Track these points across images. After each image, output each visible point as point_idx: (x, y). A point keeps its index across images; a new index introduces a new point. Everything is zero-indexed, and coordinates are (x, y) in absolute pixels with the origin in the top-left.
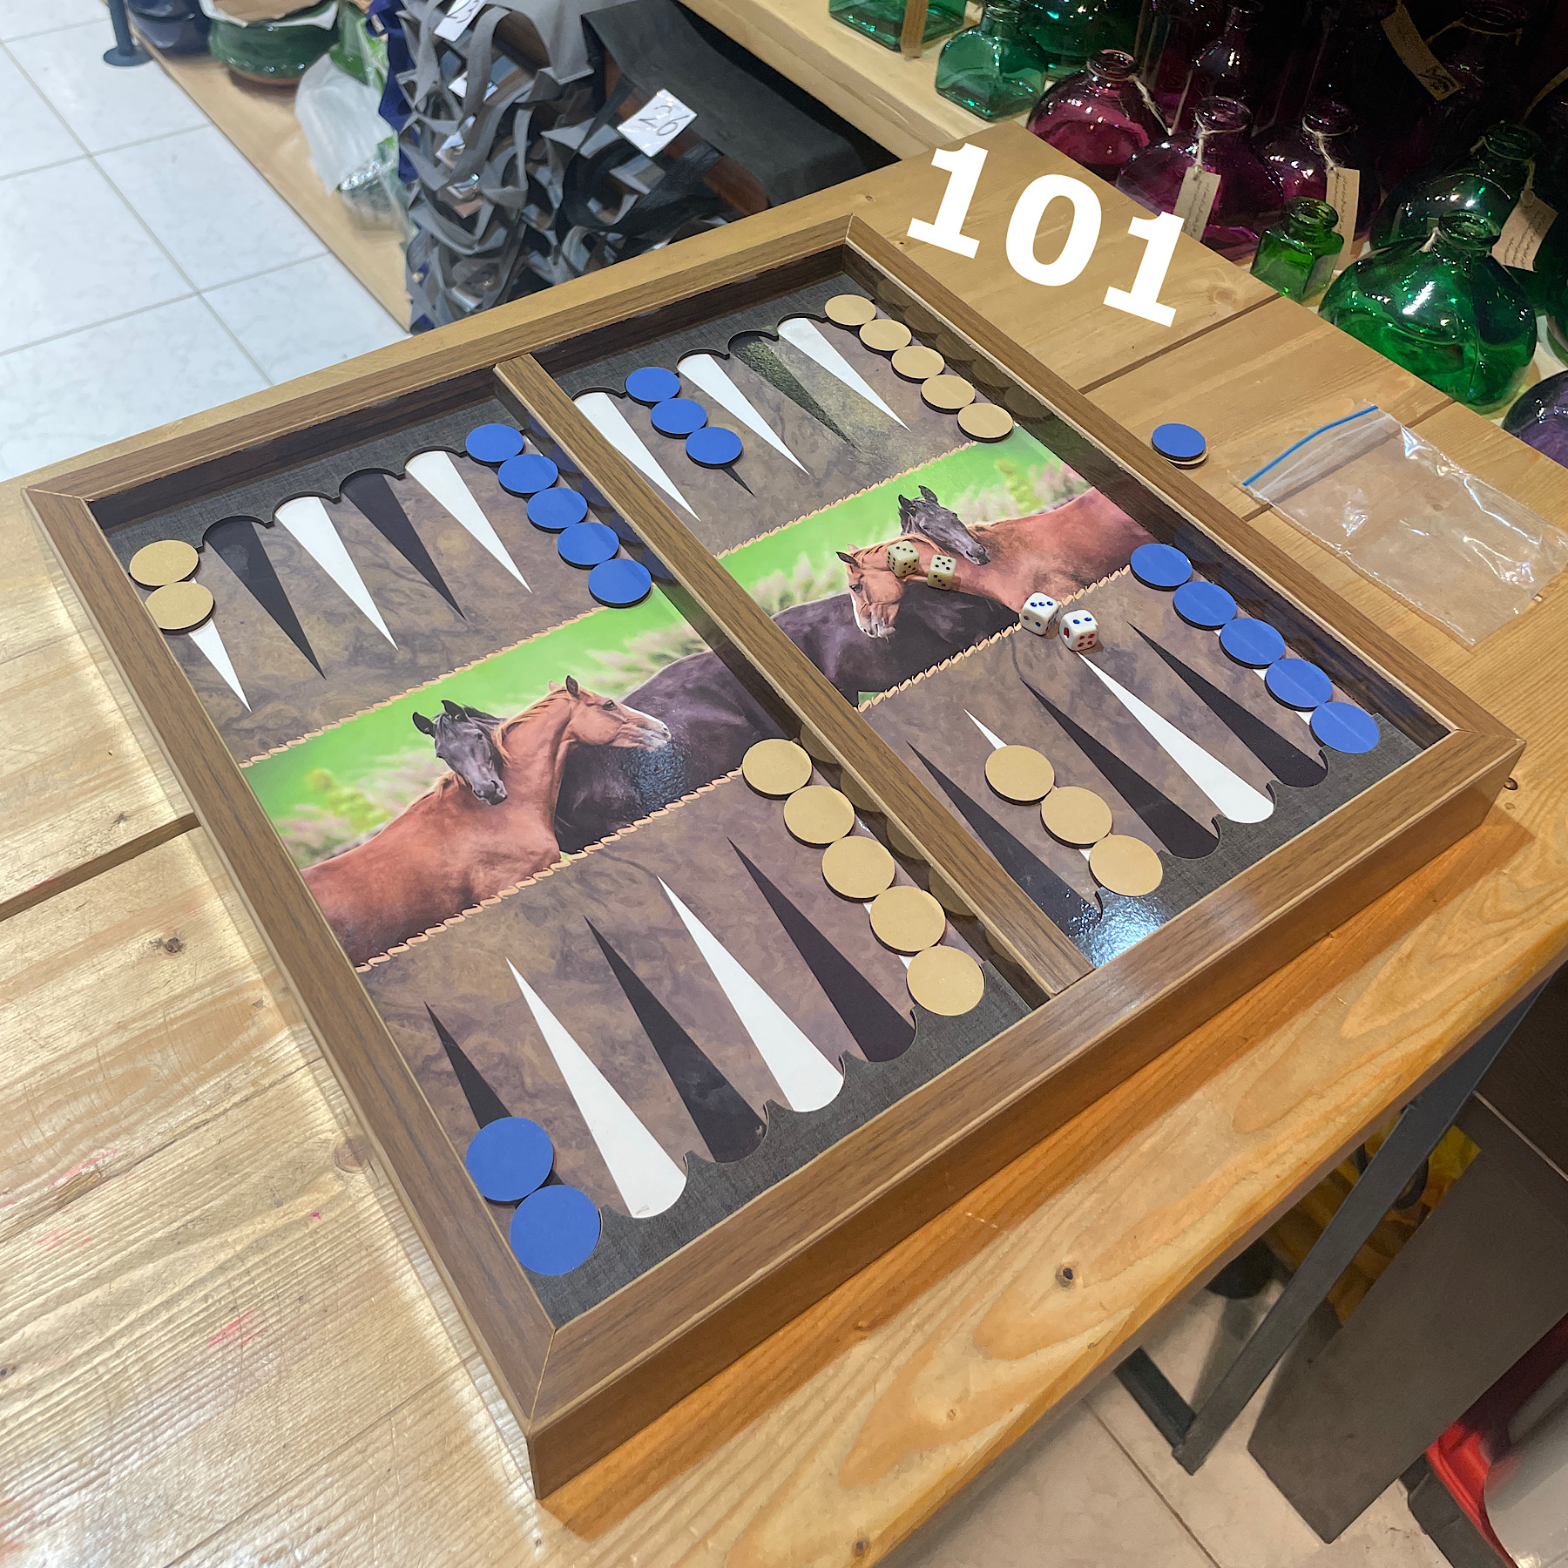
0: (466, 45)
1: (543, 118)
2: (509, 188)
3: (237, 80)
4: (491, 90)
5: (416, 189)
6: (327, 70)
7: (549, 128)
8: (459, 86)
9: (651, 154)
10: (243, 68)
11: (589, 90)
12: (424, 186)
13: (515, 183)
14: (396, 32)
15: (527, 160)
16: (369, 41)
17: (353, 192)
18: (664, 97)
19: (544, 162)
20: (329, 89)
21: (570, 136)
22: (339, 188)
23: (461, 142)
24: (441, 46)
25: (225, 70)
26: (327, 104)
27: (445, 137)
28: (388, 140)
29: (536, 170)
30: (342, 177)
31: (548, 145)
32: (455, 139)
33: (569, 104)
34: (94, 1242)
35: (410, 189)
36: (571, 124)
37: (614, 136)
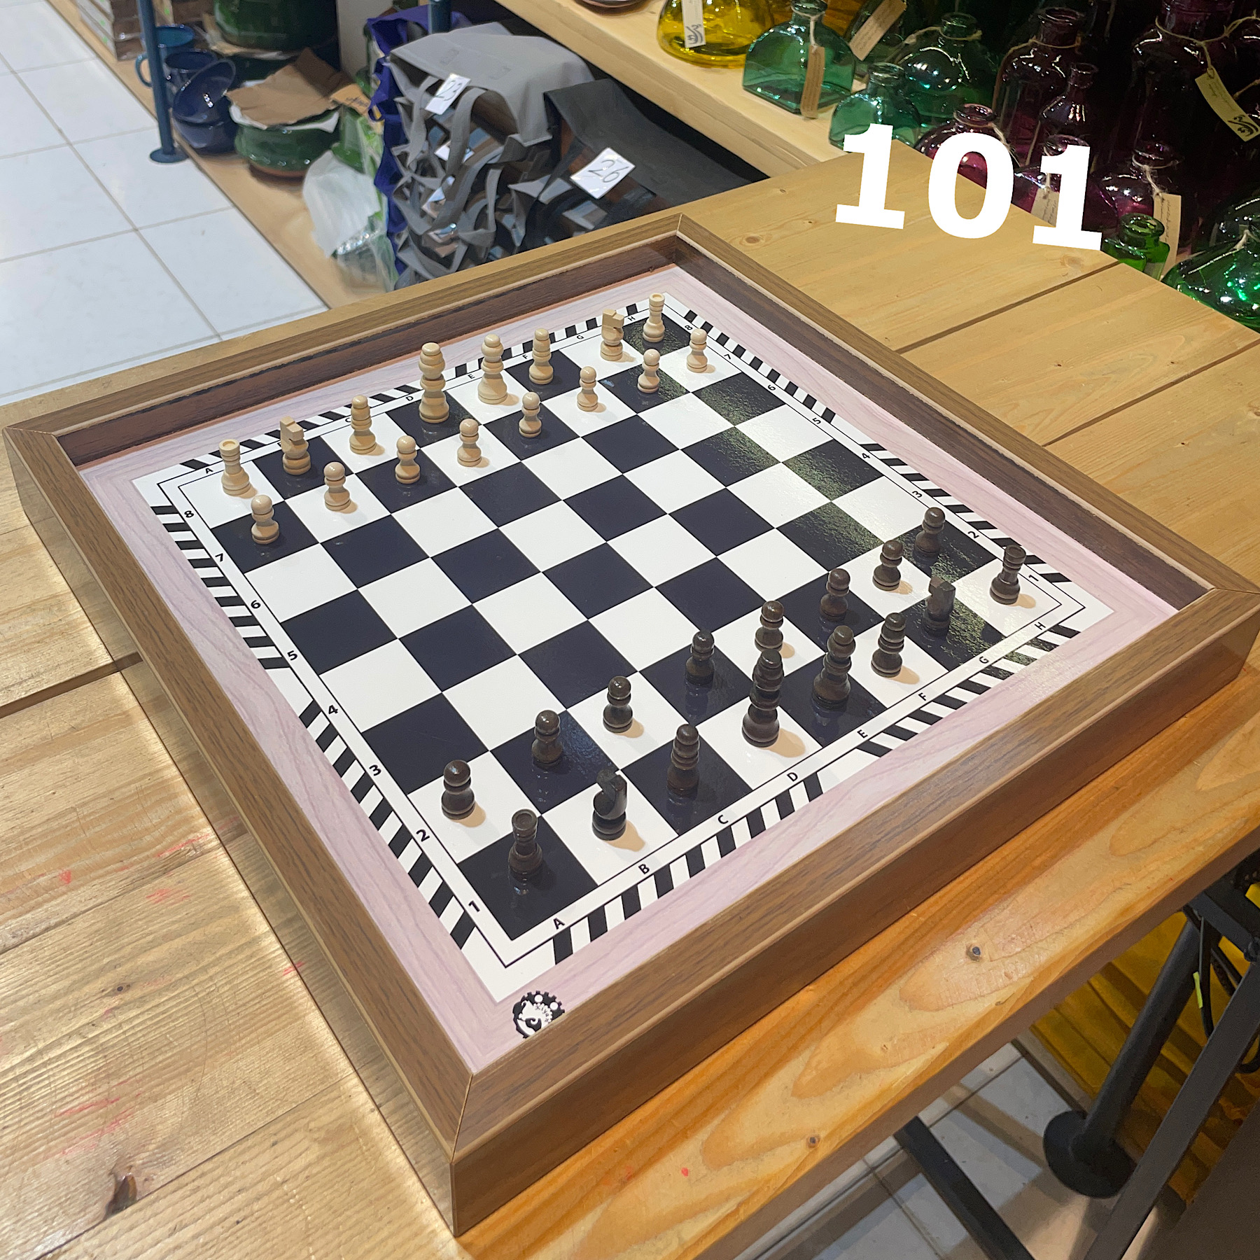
0: (450, 120)
1: (510, 174)
2: (481, 231)
3: (256, 173)
4: (469, 154)
5: (405, 235)
6: (329, 162)
7: (515, 183)
8: (443, 152)
9: (597, 196)
10: (261, 162)
11: (547, 152)
12: (412, 232)
13: (486, 227)
14: (392, 118)
15: (496, 209)
16: (366, 134)
17: (347, 256)
18: (609, 154)
19: (509, 210)
20: (331, 175)
21: (532, 188)
22: (335, 255)
23: (443, 197)
24: (431, 122)
25: (247, 165)
26: (329, 187)
27: (432, 191)
28: (377, 215)
29: (502, 218)
30: (339, 244)
31: (514, 195)
32: (438, 195)
33: (532, 163)
34: (192, 898)
35: (399, 236)
36: (533, 180)
37: (567, 187)
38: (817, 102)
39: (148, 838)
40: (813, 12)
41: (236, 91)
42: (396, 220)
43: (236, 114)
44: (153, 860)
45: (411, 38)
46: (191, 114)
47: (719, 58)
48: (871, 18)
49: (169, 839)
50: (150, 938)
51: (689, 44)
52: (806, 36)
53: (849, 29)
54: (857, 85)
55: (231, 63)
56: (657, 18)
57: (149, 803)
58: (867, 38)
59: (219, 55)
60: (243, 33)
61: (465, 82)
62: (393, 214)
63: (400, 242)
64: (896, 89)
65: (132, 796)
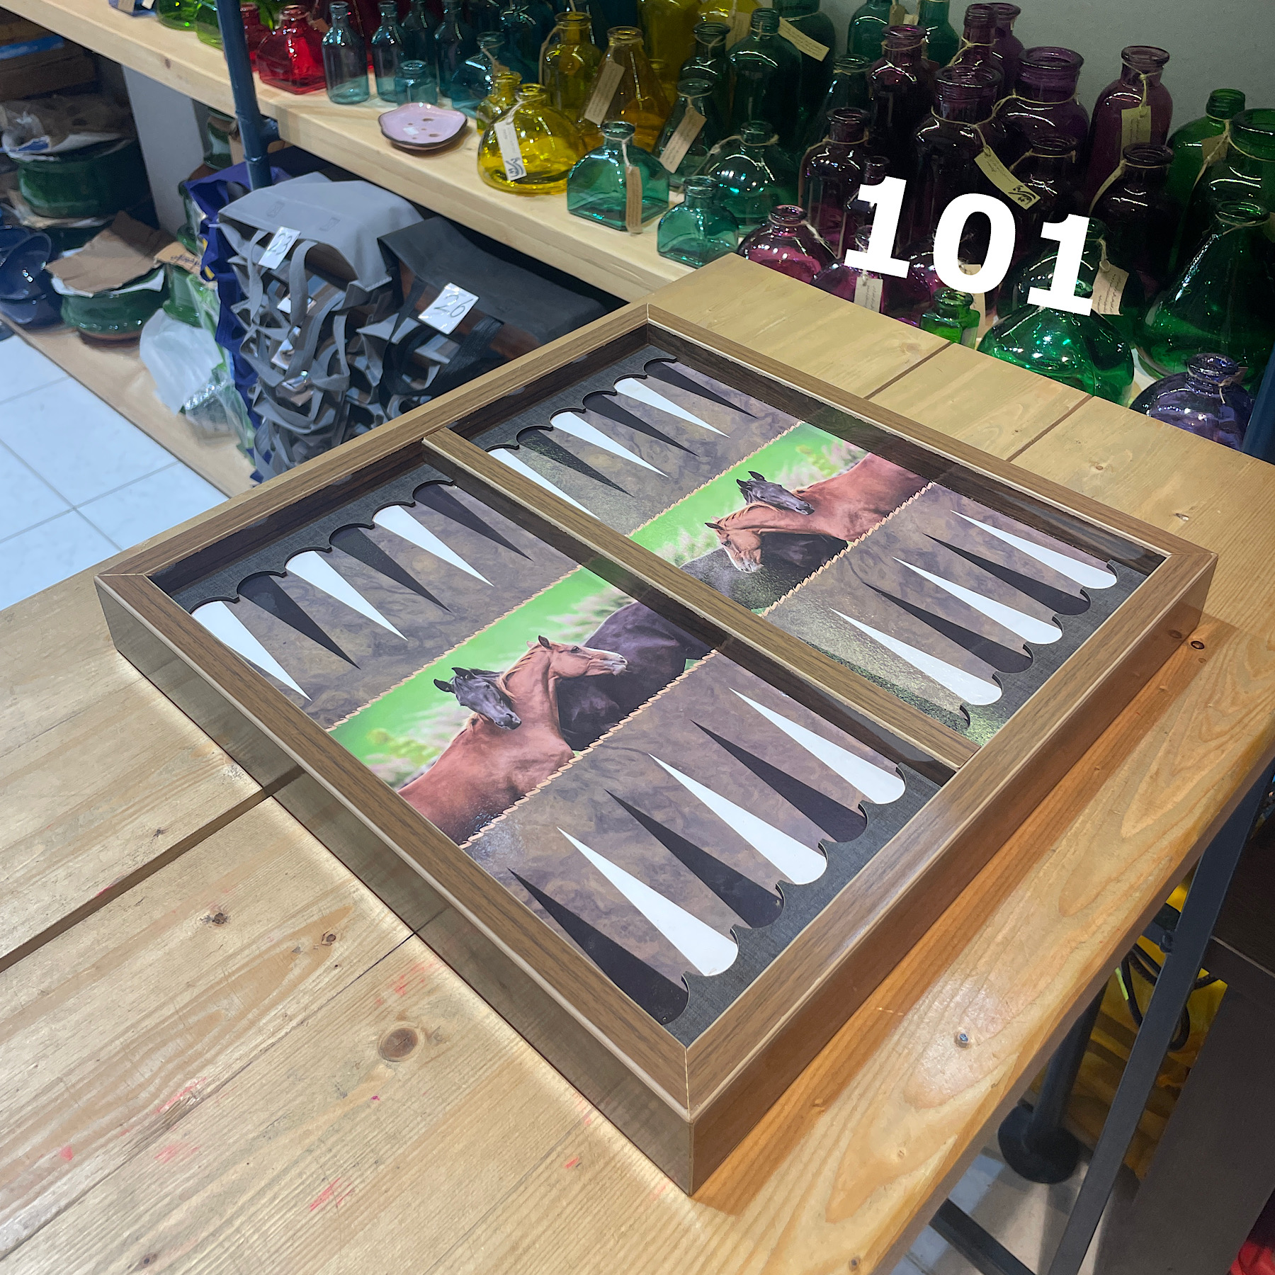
0: (286, 272)
1: (355, 319)
2: (335, 376)
3: (87, 340)
4: (311, 304)
5: (258, 389)
6: (163, 320)
7: (362, 326)
8: (285, 305)
9: (447, 332)
10: (91, 329)
11: (390, 293)
12: (266, 386)
14: (226, 276)
15: (346, 353)
16: (198, 291)
17: (195, 410)
18: (451, 290)
19: (360, 353)
20: (167, 334)
21: (382, 330)
22: (183, 410)
23: (291, 348)
24: (267, 277)
25: (77, 333)
26: (168, 347)
27: (280, 343)
28: (221, 366)
29: (354, 361)
30: (185, 400)
32: (286, 345)
33: (376, 306)
34: (201, 1149)
35: (253, 391)
36: (379, 321)
37: (415, 324)
38: (640, 216)
39: (144, 1095)
40: (623, 135)
41: (54, 263)
42: (244, 374)
43: (58, 285)
44: (154, 1117)
45: (233, 198)
46: (11, 292)
47: (540, 186)
48: (675, 134)
49: (165, 1092)
50: (167, 1200)
51: (511, 177)
52: (620, 159)
53: (656, 145)
54: (676, 198)
55: (46, 236)
56: (475, 154)
57: (138, 1057)
58: (675, 152)
59: (31, 229)
60: (54, 205)
61: (295, 234)
62: (239, 367)
63: (254, 397)
64: (712, 198)
65: (118, 1052)
